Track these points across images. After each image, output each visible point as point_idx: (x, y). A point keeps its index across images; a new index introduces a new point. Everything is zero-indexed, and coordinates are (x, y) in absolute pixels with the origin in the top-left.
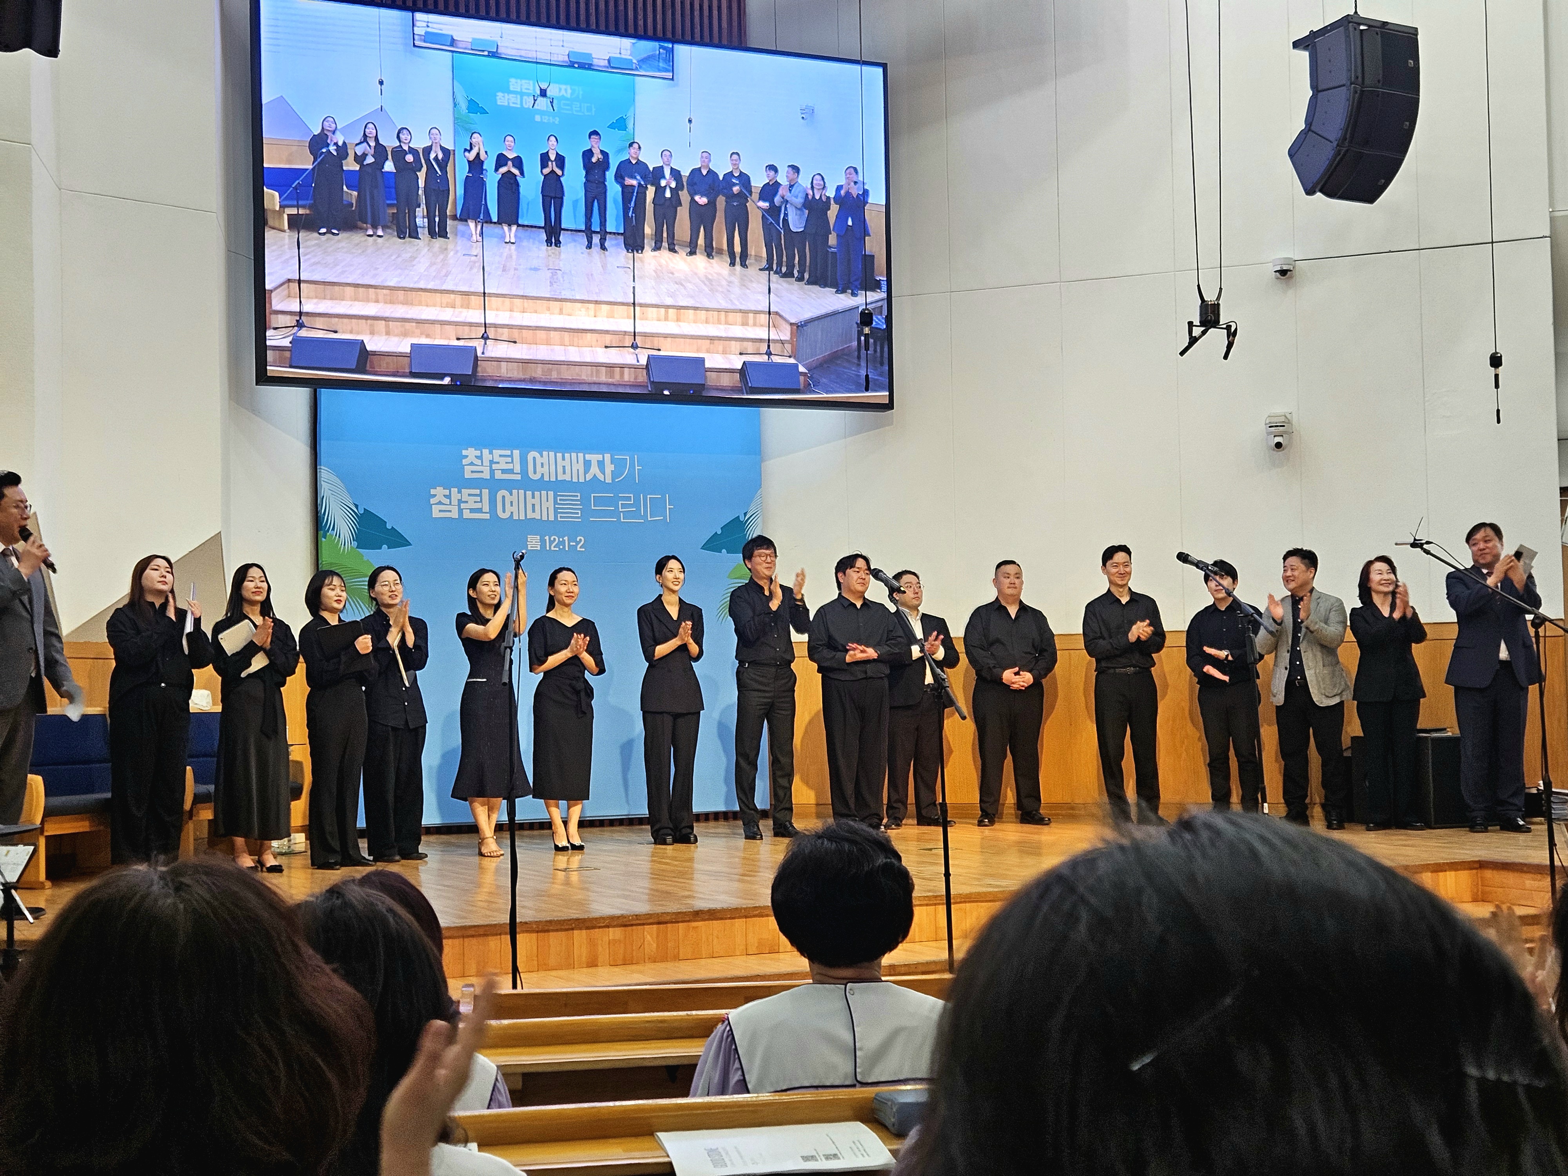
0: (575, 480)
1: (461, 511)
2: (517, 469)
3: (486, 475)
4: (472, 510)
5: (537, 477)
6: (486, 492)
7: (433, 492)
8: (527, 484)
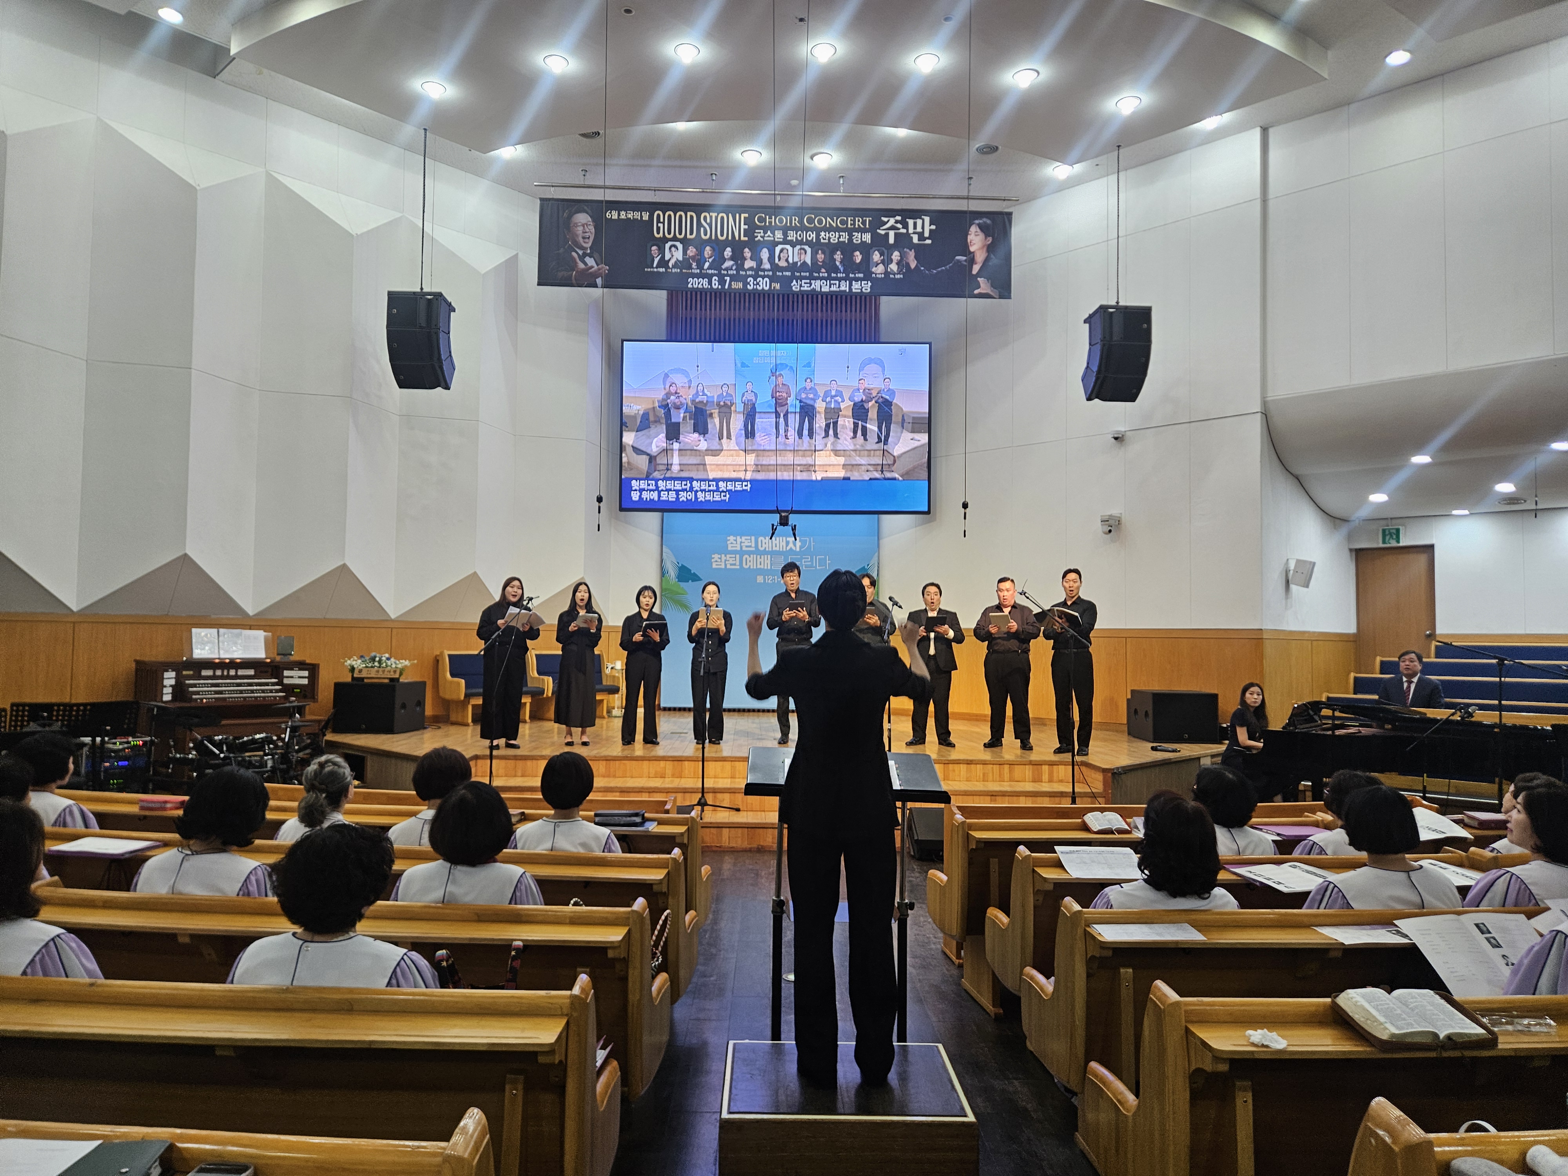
0: (781, 550)
1: (726, 565)
2: (753, 545)
3: (739, 548)
4: (731, 565)
5: (762, 549)
6: (738, 556)
7: (713, 556)
8: (758, 552)
